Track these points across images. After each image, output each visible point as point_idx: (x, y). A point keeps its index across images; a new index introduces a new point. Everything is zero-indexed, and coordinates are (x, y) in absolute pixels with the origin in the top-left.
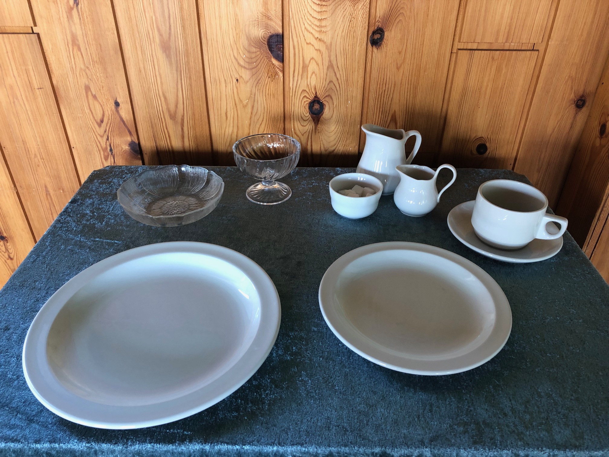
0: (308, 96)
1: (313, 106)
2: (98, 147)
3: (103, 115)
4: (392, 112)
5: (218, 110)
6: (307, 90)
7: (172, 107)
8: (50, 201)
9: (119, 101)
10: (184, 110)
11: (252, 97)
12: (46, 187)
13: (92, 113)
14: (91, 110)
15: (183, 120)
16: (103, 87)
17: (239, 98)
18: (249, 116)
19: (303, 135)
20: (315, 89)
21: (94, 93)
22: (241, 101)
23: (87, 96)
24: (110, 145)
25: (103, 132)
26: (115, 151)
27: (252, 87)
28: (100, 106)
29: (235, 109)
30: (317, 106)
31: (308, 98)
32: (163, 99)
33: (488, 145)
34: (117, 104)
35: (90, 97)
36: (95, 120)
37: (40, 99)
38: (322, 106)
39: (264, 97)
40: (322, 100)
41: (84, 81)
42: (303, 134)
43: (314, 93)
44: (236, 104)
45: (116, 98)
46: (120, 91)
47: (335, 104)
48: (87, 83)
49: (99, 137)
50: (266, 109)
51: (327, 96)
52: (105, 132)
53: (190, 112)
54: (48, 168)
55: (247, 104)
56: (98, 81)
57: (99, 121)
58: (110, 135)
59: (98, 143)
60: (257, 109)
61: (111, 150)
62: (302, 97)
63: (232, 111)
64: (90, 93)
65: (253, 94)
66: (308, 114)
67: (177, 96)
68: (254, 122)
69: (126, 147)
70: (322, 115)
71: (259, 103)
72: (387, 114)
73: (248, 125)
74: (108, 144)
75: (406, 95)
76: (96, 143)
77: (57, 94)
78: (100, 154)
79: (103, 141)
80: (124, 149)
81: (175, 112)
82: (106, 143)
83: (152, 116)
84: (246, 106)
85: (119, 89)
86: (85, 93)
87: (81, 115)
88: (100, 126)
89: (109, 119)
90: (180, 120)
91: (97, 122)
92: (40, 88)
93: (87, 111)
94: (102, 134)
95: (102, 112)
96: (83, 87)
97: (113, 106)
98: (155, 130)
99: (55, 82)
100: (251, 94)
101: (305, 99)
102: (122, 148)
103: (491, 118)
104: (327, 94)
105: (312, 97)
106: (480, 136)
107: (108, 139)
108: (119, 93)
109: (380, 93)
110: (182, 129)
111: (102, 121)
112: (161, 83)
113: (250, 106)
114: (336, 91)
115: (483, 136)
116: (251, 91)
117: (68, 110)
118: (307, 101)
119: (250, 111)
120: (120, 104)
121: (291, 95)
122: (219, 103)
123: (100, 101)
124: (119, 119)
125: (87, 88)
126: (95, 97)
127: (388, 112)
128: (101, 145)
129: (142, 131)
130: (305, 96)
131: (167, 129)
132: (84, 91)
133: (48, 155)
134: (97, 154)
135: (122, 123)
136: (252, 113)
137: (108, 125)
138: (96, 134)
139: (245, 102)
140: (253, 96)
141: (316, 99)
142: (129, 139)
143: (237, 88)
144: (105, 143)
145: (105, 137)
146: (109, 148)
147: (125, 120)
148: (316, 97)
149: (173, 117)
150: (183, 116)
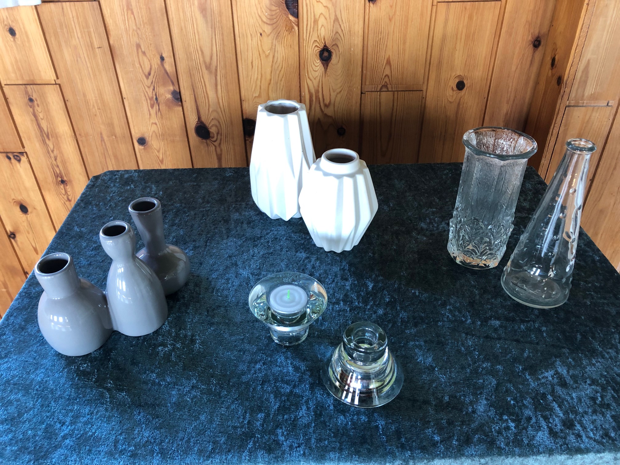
0: (318, 45)
1: (323, 53)
2: (146, 97)
3: (151, 69)
4: (387, 57)
5: (245, 60)
6: (318, 41)
7: (208, 59)
8: (104, 147)
9: (164, 56)
10: (217, 62)
11: (273, 49)
12: (101, 134)
13: (141, 67)
14: (140, 65)
15: (216, 70)
16: (151, 45)
17: (263, 50)
18: (270, 64)
19: (315, 79)
20: (324, 39)
21: (143, 50)
22: (264, 52)
23: (138, 53)
24: (156, 95)
25: (150, 83)
26: (159, 99)
27: (273, 39)
28: (148, 60)
29: (259, 59)
30: (326, 54)
31: (318, 47)
32: (200, 53)
33: (465, 82)
34: (162, 59)
35: (140, 53)
36: (144, 73)
37: (99, 57)
38: (330, 53)
39: (283, 47)
40: (330, 48)
41: (135, 40)
42: (315, 77)
43: (324, 43)
44: (260, 55)
45: (162, 54)
46: (165, 47)
47: (340, 51)
48: (138, 42)
49: (146, 88)
50: (284, 57)
51: (334, 45)
52: (152, 83)
53: (222, 63)
54: (103, 117)
55: (269, 54)
56: (147, 39)
57: (147, 74)
58: (156, 86)
59: (146, 93)
60: (278, 58)
61: (156, 99)
62: (314, 47)
63: (257, 60)
64: (140, 50)
65: (274, 45)
66: (319, 61)
67: (212, 49)
68: (275, 69)
69: (169, 96)
70: (331, 61)
71: (279, 53)
72: (383, 59)
73: (270, 72)
74: (154, 93)
75: (397, 41)
76: (144, 93)
77: (113, 52)
78: (147, 102)
79: (150, 92)
80: (167, 98)
81: (210, 64)
82: (153, 92)
83: (191, 68)
84: (268, 56)
85: (164, 45)
86: (136, 50)
87: (132, 69)
88: (147, 78)
89: (155, 72)
90: (214, 70)
91: (145, 75)
92: (100, 48)
93: (137, 65)
94: (149, 85)
95: (149, 66)
96: (135, 45)
97: (159, 62)
98: (193, 80)
99: (111, 42)
100: (272, 46)
101: (316, 48)
102: (166, 97)
103: (467, 59)
104: (334, 43)
105: (322, 46)
106: (459, 75)
107: (154, 89)
108: (164, 49)
109: (377, 40)
110: (216, 78)
111: (149, 74)
112: (199, 39)
113: (271, 56)
114: (341, 40)
115: (461, 74)
116: (272, 43)
117: (122, 65)
118: (318, 50)
119: (271, 60)
120: (165, 58)
121: (305, 45)
122: (246, 53)
123: (148, 56)
124: (164, 72)
125: (138, 46)
126: (144, 53)
127: (383, 57)
128: (148, 94)
129: (182, 81)
130: (316, 46)
131: (203, 78)
132: (135, 48)
133: (104, 106)
134: (145, 103)
135: (166, 75)
136: (273, 62)
137: (155, 77)
138: (145, 85)
139: (267, 53)
140: (274, 47)
141: (325, 48)
142: (172, 88)
143: (261, 41)
144: (151, 93)
145: (152, 88)
146: (155, 97)
147: (168, 72)
148: (325, 46)
149: (208, 68)
150: (217, 67)
